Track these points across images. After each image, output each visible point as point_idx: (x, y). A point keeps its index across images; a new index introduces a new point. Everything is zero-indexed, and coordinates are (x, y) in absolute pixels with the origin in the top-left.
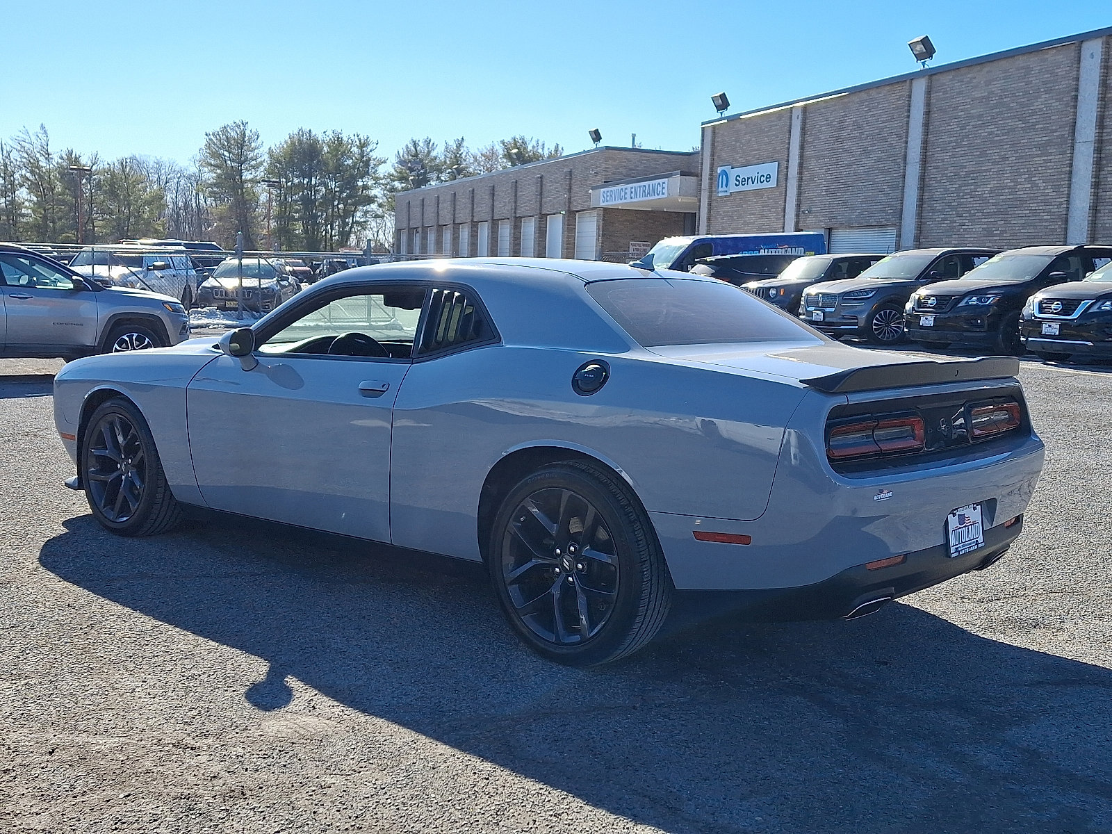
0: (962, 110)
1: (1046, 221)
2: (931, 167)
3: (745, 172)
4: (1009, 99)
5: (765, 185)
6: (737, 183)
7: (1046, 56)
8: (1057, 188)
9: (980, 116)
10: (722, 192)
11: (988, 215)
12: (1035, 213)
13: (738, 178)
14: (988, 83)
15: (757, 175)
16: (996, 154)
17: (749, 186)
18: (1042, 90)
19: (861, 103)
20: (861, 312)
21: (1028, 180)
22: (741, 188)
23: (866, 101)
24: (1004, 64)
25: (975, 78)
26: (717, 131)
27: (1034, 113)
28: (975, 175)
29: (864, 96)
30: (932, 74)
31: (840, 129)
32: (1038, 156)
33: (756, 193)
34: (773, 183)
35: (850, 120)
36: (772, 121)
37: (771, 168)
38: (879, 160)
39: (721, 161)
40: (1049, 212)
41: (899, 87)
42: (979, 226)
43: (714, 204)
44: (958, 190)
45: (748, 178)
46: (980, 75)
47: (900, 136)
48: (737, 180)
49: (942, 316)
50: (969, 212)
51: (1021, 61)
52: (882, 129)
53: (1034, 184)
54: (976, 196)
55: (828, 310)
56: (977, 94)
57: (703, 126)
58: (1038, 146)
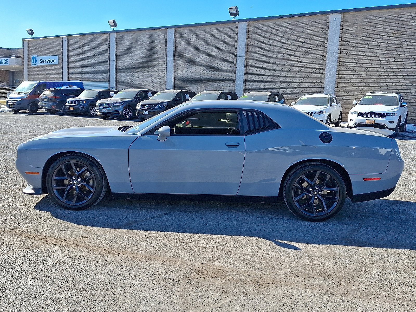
0: (129, 45)
1: (159, 82)
2: (119, 62)
3: (44, 58)
4: (145, 43)
5: (53, 63)
6: (41, 62)
7: (156, 32)
8: (162, 72)
9: (135, 48)
10: (33, 64)
11: (140, 79)
12: (155, 79)
13: (41, 60)
14: (137, 38)
15: (49, 60)
16: (141, 60)
17: (46, 63)
18: (155, 42)
19: (91, 39)
20: (120, 109)
21: (153, 69)
22: (42, 64)
23: (93, 38)
24: (142, 32)
25: (132, 35)
26: (29, 42)
27: (153, 49)
28: (135, 66)
29: (91, 36)
30: (117, 32)
31: (83, 47)
32: (155, 62)
33: (49, 66)
34: (57, 63)
35: (87, 44)
36: (54, 41)
37: (56, 58)
38: (99, 58)
39: (32, 53)
40: (160, 79)
41: (105, 35)
42: (137, 82)
43: (30, 68)
44: (129, 71)
45: (45, 61)
46: (134, 35)
47: (107, 52)
48: (40, 61)
49: (150, 111)
50: (133, 77)
51: (148, 32)
52: (99, 48)
53: (154, 70)
54: (136, 73)
55: (108, 108)
56: (134, 41)
57: (23, 40)
58: (155, 59)
